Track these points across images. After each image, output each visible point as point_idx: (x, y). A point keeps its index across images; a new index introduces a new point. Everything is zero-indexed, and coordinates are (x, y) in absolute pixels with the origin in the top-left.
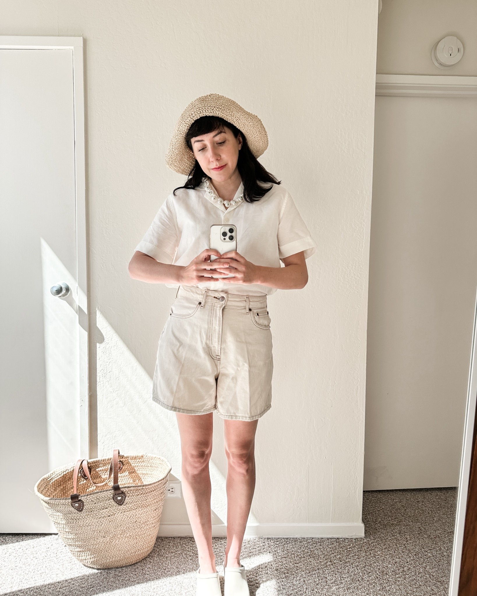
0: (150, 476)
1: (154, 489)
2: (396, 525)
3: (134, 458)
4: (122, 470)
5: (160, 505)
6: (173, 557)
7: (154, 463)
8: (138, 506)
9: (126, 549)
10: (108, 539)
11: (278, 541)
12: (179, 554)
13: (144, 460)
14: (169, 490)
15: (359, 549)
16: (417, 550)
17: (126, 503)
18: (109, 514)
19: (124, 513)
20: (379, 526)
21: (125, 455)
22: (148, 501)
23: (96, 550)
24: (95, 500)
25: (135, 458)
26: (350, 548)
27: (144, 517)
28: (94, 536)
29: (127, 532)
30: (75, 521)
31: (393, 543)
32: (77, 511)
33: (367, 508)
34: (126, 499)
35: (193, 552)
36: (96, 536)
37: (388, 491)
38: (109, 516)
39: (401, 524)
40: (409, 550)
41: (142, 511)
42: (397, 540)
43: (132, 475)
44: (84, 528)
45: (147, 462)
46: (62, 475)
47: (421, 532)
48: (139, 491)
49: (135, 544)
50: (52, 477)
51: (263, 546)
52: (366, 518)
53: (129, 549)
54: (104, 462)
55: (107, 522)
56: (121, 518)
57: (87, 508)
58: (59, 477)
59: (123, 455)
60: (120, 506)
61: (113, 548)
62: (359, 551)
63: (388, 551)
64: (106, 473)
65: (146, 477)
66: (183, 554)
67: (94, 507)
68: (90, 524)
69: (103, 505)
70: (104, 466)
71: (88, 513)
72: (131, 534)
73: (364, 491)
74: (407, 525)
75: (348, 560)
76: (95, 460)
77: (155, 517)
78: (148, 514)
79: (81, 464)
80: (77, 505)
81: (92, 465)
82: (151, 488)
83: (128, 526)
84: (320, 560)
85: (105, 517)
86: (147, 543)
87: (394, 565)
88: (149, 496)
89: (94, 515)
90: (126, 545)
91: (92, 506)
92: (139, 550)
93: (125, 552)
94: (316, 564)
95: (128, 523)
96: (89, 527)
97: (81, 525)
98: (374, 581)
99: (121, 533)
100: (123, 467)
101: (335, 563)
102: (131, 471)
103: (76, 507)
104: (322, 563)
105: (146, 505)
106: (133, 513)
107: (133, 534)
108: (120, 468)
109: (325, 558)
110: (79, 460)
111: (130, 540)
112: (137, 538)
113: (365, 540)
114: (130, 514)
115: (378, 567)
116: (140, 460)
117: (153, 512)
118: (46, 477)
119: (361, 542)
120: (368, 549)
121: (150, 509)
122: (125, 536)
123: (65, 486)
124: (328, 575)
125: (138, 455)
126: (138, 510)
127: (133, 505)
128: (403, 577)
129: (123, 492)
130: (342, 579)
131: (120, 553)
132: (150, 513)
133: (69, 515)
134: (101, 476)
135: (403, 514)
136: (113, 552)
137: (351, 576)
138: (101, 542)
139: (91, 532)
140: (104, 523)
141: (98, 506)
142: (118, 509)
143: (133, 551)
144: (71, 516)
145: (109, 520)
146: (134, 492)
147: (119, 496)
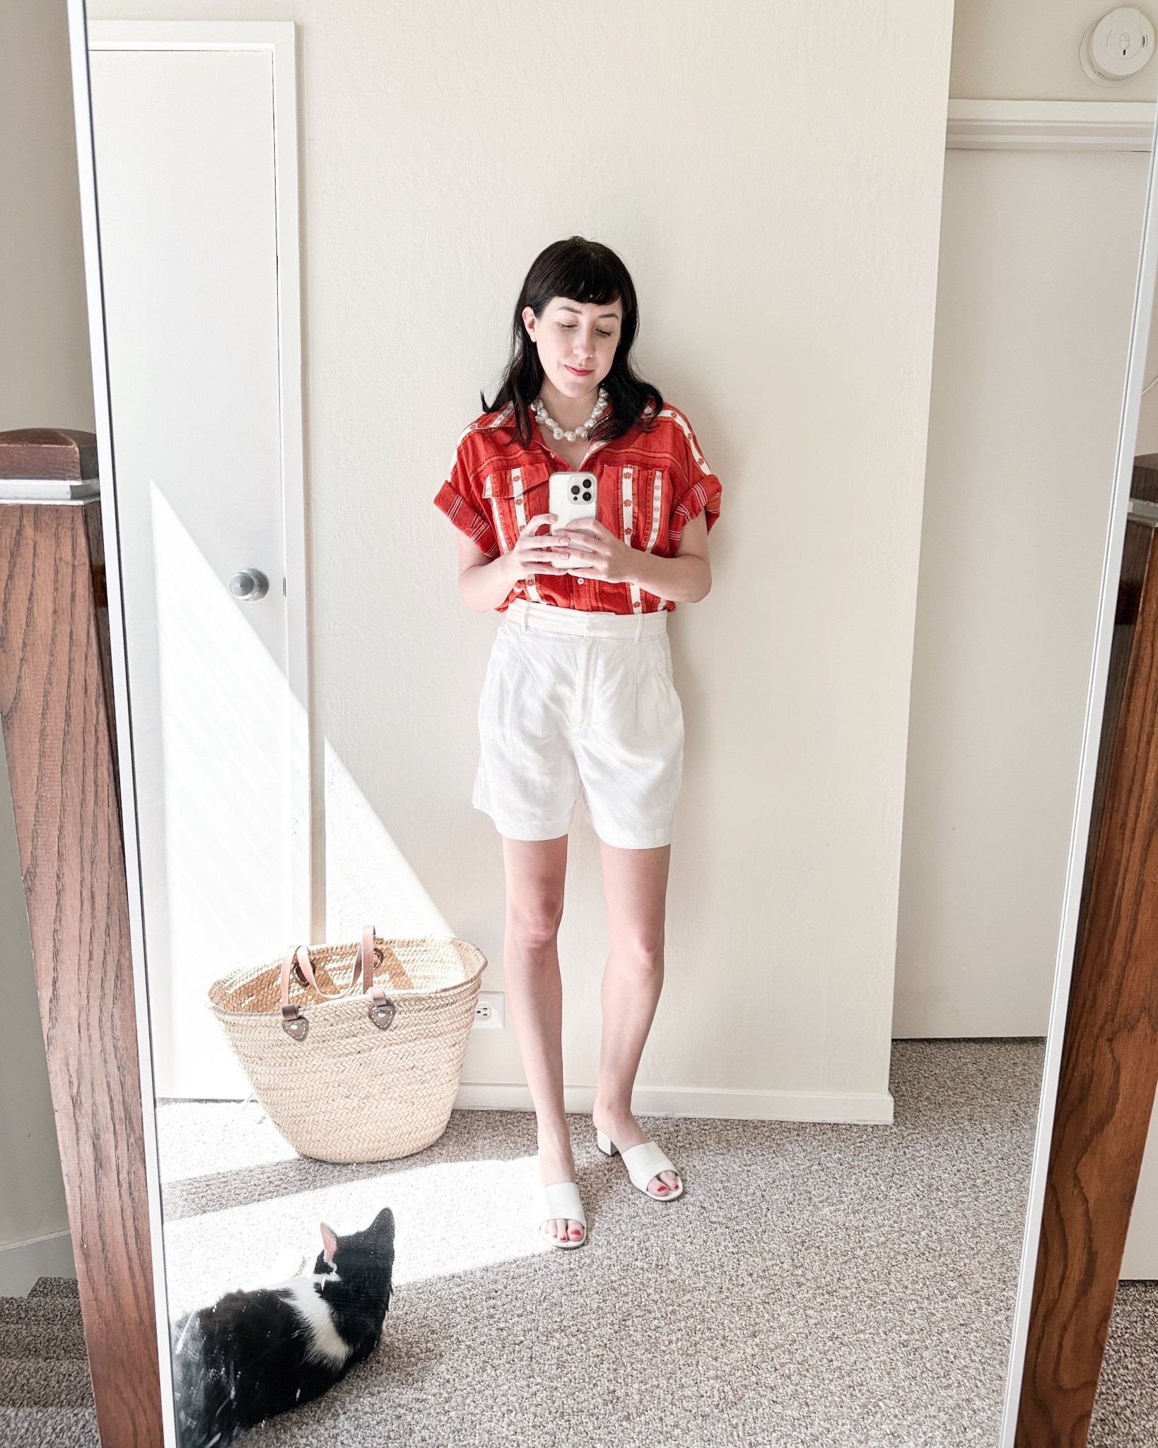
1: (452, 1001)
2: (964, 1104)
3: (405, 944)
4: (380, 969)
5: (462, 1037)
6: (488, 1147)
8: (419, 1034)
9: (390, 1124)
10: (355, 1104)
11: (707, 1125)
12: (501, 1141)
13: (428, 949)
14: (479, 1012)
15: (881, 1145)
16: (1005, 1150)
17: (395, 1026)
18: (359, 1049)
19: (391, 1048)
20: (927, 1106)
21: (387, 939)
22: (440, 1025)
23: (329, 1125)
24: (331, 1019)
25: (408, 945)
26: (860, 1142)
27: (430, 1059)
28: (326, 1095)
29: (394, 1088)
30: (290, 1061)
31: (954, 1136)
32: (293, 1040)
33: (900, 1072)
34: (395, 1018)
35: (528, 1140)
36: (331, 1094)
37: (948, 1040)
38: (359, 1052)
39: (974, 1103)
40: (988, 1149)
41: (427, 1046)
42: (964, 1131)
43: (402, 978)
44: (307, 1075)
45: (434, 952)
46: (256, 976)
47: (1016, 1120)
48: (423, 1002)
49: (411, 1114)
50: (234, 979)
51: (676, 1131)
52: (898, 1089)
53: (397, 1125)
54: (343, 952)
55: (354, 1066)
56: (384, 1059)
57: (314, 1035)
58: (250, 979)
59: (381, 937)
60: (382, 1032)
61: (365, 1121)
62: (880, 1148)
63: (944, 1149)
64: (346, 975)
66: (509, 1141)
67: (328, 1033)
68: (320, 1069)
69: (348, 1029)
70: (342, 959)
71: (316, 1045)
72: (402, 1094)
73: (893, 1040)
74: (988, 1106)
75: (856, 1163)
76: (323, 946)
77: (452, 1060)
78: (439, 1053)
79: (295, 955)
80: (294, 1027)
81: (317, 957)
82: (446, 997)
83: (397, 1075)
84: (796, 1161)
85: (350, 1053)
86: (435, 1114)
87: (955, 1175)
88: (443, 1014)
89: (329, 1049)
90: (391, 1117)
91: (326, 1030)
92: (417, 1128)
93: (389, 1132)
94: (787, 1168)
95: (397, 1069)
96: (319, 1075)
97: (302, 1071)
98: (910, 1200)
99: (381, 1090)
100: (381, 961)
101: (828, 1168)
102: (399, 971)
103: (293, 1031)
104: (802, 1167)
105: (435, 1034)
106: (409, 1049)
107: (407, 1093)
108: (376, 964)
109: (808, 1158)
110: (290, 947)
111: (401, 1106)
112: (413, 1103)
113: (895, 1130)
114: (403, 1050)
115: (921, 1177)
116: (420, 948)
117: (449, 1050)
118: (222, 976)
119: (886, 1133)
120: (900, 1146)
121: (442, 1042)
122: (389, 1096)
123: (260, 998)
124: (812, 1188)
125: (415, 939)
126: (418, 1043)
127: (410, 1030)
128: (973, 1195)
129: (389, 1003)
130: (843, 1195)
131: (379, 1132)
132: (444, 1052)
133: (278, 1049)
134: (334, 982)
135: (979, 1086)
136: (365, 1129)
137: (862, 1190)
138: (341, 1107)
139: (322, 1086)
140: (349, 1067)
141: (338, 1031)
142: (379, 1039)
143: (405, 1131)
144: (281, 1050)
145: (360, 1061)
146: (413, 1003)
147: (382, 1012)
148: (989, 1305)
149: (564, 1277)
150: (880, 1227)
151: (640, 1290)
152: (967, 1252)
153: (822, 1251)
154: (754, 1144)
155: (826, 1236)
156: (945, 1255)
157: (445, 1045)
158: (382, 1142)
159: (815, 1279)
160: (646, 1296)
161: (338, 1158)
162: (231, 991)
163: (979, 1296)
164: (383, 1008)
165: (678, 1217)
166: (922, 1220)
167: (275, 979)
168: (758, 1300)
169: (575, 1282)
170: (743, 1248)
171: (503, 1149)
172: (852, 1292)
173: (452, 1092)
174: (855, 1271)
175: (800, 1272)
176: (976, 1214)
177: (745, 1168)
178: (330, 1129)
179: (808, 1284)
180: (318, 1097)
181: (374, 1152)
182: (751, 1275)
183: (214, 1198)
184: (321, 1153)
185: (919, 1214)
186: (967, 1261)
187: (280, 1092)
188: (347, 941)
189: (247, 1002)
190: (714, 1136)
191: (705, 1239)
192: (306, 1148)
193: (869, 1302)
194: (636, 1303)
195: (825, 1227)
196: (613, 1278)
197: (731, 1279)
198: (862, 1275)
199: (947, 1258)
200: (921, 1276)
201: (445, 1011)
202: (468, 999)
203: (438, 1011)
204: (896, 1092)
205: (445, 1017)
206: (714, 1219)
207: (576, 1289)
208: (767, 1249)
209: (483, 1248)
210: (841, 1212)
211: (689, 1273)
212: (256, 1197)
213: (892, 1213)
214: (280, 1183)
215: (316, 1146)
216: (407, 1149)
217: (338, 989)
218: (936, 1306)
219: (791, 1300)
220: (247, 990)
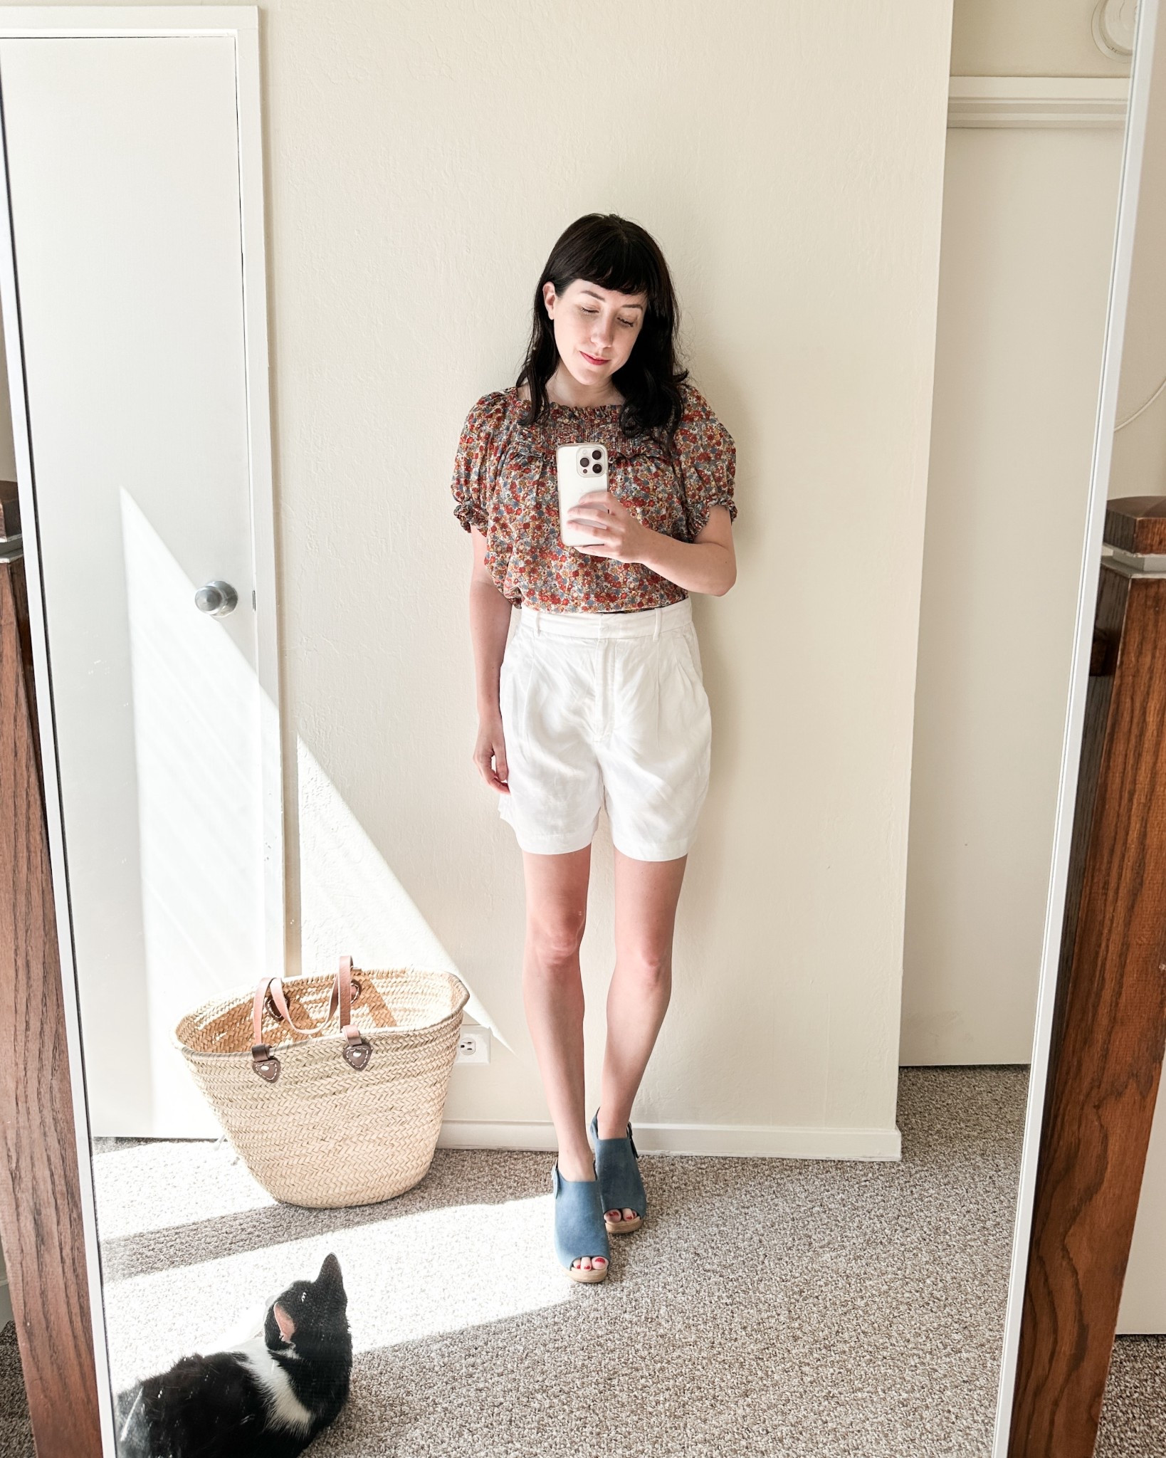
0: (420, 1014)
1: (431, 1038)
2: (977, 1138)
3: (384, 975)
4: (359, 1001)
5: (443, 1075)
6: (472, 1190)
7: (429, 987)
8: (397, 1073)
9: (369, 1167)
10: (331, 1146)
11: (704, 1163)
12: (486, 1183)
13: (408, 980)
14: (463, 1046)
15: (887, 1184)
17: (371, 1065)
18: (334, 1090)
19: (368, 1088)
20: (937, 1140)
21: (365, 970)
22: (419, 1063)
23: (305, 1168)
24: (303, 1059)
25: (387, 976)
26: (865, 1181)
27: (410, 1099)
28: (300, 1138)
29: (372, 1130)
30: (261, 1103)
31: (964, 1174)
32: (265, 1082)
33: (910, 1103)
34: (372, 1057)
35: (515, 1181)
36: (305, 1136)
37: (962, 1067)
38: (334, 1094)
39: (987, 1136)
40: (1000, 1188)
41: (406, 1086)
42: (976, 1167)
43: (381, 1012)
44: (279, 1118)
45: (414, 984)
46: (227, 1010)
48: (401, 1041)
49: (390, 1157)
50: (205, 1014)
51: (672, 1171)
52: (908, 1122)
53: (376, 1168)
54: (319, 985)
55: (329, 1107)
56: (360, 1100)
57: (286, 1076)
58: (221, 1013)
59: (358, 968)
60: (357, 1072)
61: (342, 1164)
62: (886, 1187)
63: (953, 1188)
64: (322, 1009)
65: (413, 1018)
66: (494, 1183)
67: (301, 1074)
68: (293, 1111)
69: (321, 1070)
70: (318, 992)
71: (288, 1086)
72: (380, 1136)
73: (900, 1067)
75: (860, 1204)
76: (298, 978)
77: (433, 1100)
78: (418, 1093)
79: (269, 987)
80: (265, 1068)
81: (292, 990)
82: (425, 1035)
83: (375, 1116)
84: (797, 1202)
85: (325, 1095)
86: (417, 1156)
87: (965, 1216)
88: (422, 1052)
89: (303, 1090)
90: (370, 1160)
91: (299, 1070)
92: (397, 1170)
93: (368, 1175)
94: (788, 1210)
95: (374, 1111)
96: (292, 1117)
97: (274, 1113)
98: (915, 1244)
99: (358, 1132)
100: (360, 993)
101: (830, 1210)
102: (379, 1003)
103: (264, 1072)
104: (803, 1209)
105: (414, 1073)
106: (387, 1090)
107: (386, 1135)
108: (353, 996)
109: (809, 1198)
110: (263, 979)
111: (379, 1148)
112: (393, 1145)
113: (902, 1167)
114: (381, 1091)
115: (928, 1219)
116: (399, 979)
117: (429, 1090)
118: (191, 1012)
119: (893, 1170)
120: (907, 1184)
121: (422, 1082)
122: (367, 1138)
123: (232, 1034)
124: (813, 1231)
125: (395, 970)
126: (397, 1083)
127: (387, 1070)
128: (982, 1239)
129: (364, 1042)
130: (845, 1239)
131: (357, 1175)
132: (424, 1092)
133: (248, 1090)
134: (311, 1015)
135: (993, 1117)
136: (342, 1172)
137: (865, 1234)
138: (316, 1150)
139: (295, 1128)
140: (323, 1109)
141: (311, 1072)
142: (355, 1080)
143: (385, 1174)
144: (251, 1092)
145: (335, 1102)
146: (389, 1042)
147: (358, 1051)
148: (994, 1359)
149: (547, 1332)
150: (883, 1274)
151: (628, 1345)
152: (973, 1302)
153: (821, 1301)
154: (753, 1183)
155: (826, 1284)
156: (950, 1305)
157: (425, 1084)
158: (360, 1186)
159: (813, 1332)
160: (634, 1352)
161: (314, 1202)
162: (201, 1027)
163: (984, 1349)
164: (358, 1048)
165: (670, 1265)
166: (927, 1266)
167: (248, 1013)
168: (751, 1356)
169: (559, 1338)
170: (738, 1299)
171: (488, 1191)
172: (850, 1347)
173: (433, 1133)
174: (854, 1322)
175: (796, 1325)
176: (985, 1259)
177: (743, 1210)
178: (305, 1173)
179: (805, 1338)
180: (292, 1140)
181: (352, 1196)
182: (745, 1328)
183: (183, 1247)
184: (297, 1198)
185: (924, 1260)
186: (973, 1311)
187: (252, 1135)
188: (323, 972)
189: (218, 1038)
190: (711, 1175)
191: (698, 1288)
192: (281, 1192)
193: (868, 1357)
194: (623, 1360)
195: (825, 1275)
196: (600, 1333)
197: (723, 1333)
198: (863, 1328)
199: (953, 1308)
200: (924, 1328)
201: (424, 1049)
202: (448, 1036)
203: (416, 1050)
204: (906, 1124)
205: (425, 1055)
206: (708, 1267)
207: (560, 1345)
208: (763, 1299)
209: (464, 1301)
210: (842, 1258)
211: (679, 1326)
212: (228, 1245)
213: (896, 1259)
214: (252, 1230)
215: (291, 1190)
216: (387, 1192)
217: (315, 1023)
218: (939, 1361)
219: (786, 1355)
220: (218, 1026)
